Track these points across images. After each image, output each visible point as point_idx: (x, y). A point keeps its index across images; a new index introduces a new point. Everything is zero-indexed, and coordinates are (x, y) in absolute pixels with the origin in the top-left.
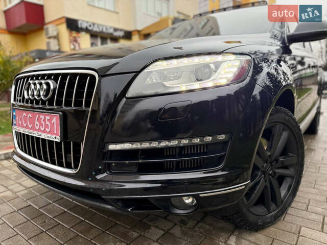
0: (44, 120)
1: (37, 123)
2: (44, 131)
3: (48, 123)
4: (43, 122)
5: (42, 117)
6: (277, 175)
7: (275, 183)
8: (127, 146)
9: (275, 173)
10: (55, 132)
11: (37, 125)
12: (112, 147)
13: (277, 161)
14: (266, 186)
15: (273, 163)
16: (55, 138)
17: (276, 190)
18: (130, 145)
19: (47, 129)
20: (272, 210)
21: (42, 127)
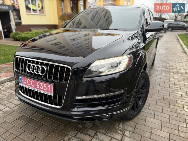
0: (43, 85)
1: (37, 85)
2: (43, 90)
3: (45, 86)
4: (41, 86)
5: (42, 84)
6: (139, 97)
7: (137, 100)
8: (84, 97)
9: (138, 97)
10: (50, 91)
11: (38, 86)
12: (77, 98)
13: (139, 92)
14: (134, 103)
15: (138, 93)
16: (50, 94)
17: (138, 102)
18: (85, 97)
19: (44, 89)
20: (136, 111)
21: (42, 88)
